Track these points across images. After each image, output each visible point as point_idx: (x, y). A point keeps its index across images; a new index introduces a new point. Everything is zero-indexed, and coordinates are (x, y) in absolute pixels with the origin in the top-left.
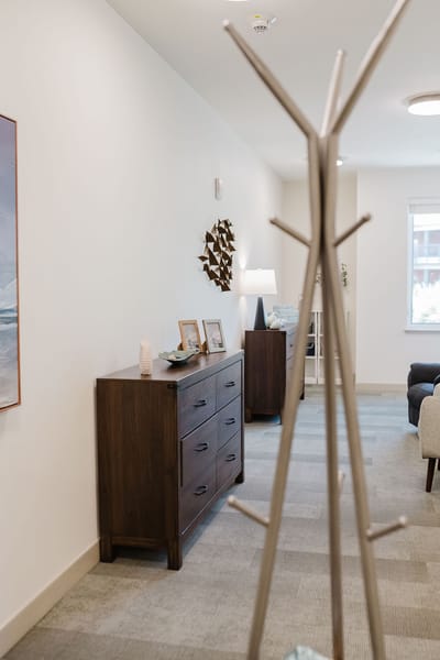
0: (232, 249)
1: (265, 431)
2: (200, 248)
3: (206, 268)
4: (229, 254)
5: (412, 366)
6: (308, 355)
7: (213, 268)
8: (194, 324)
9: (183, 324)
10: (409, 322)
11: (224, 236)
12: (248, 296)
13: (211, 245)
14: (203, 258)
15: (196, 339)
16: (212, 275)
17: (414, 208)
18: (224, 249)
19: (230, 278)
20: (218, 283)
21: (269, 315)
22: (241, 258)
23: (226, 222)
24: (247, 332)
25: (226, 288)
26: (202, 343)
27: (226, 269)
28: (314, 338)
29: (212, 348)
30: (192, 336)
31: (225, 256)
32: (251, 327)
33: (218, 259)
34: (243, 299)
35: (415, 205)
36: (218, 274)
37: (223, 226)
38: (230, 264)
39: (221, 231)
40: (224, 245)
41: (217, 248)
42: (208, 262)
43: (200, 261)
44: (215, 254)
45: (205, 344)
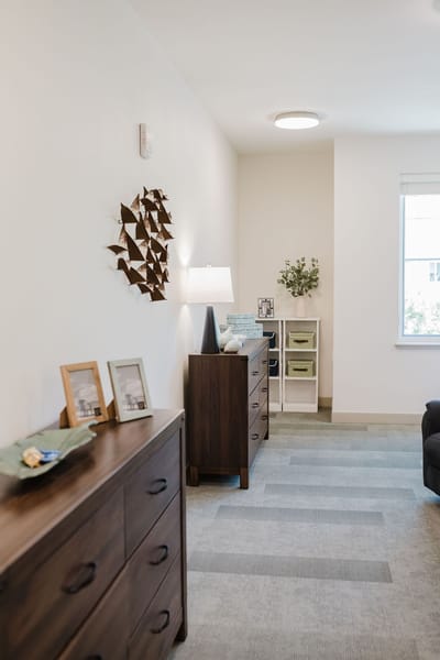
0: (167, 236)
1: (219, 503)
2: (113, 232)
3: (122, 265)
4: (163, 243)
5: (427, 405)
6: (271, 375)
7: (135, 265)
8: (93, 368)
9: (70, 370)
10: (400, 334)
11: (155, 215)
12: (193, 306)
13: (131, 229)
14: (116, 249)
15: (94, 398)
16: (133, 277)
17: (406, 187)
18: (154, 235)
19: (165, 279)
20: (144, 289)
21: (223, 330)
22: (181, 249)
23: (156, 193)
24: (191, 357)
25: (157, 296)
26: (108, 403)
27: (157, 267)
28: (278, 352)
29: (125, 413)
30: (87, 393)
31: (156, 247)
32: (197, 350)
33: (144, 251)
34: (185, 310)
35: (407, 183)
36: (144, 274)
37: (151, 198)
38: (164, 258)
39: (149, 206)
40: (154, 229)
41: (141, 233)
42: (125, 255)
43: (112, 253)
44: (138, 242)
45: (113, 407)
